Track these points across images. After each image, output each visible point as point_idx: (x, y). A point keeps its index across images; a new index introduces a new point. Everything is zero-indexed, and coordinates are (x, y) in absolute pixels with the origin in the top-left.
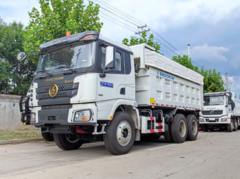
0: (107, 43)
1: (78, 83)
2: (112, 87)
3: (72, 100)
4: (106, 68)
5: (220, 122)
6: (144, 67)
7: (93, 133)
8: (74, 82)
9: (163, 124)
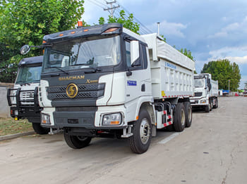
0: (130, 37)
1: (104, 84)
2: (136, 85)
3: (99, 102)
4: (133, 66)
5: (199, 104)
6: (156, 59)
7: (122, 136)
8: (100, 82)
9: (172, 116)
